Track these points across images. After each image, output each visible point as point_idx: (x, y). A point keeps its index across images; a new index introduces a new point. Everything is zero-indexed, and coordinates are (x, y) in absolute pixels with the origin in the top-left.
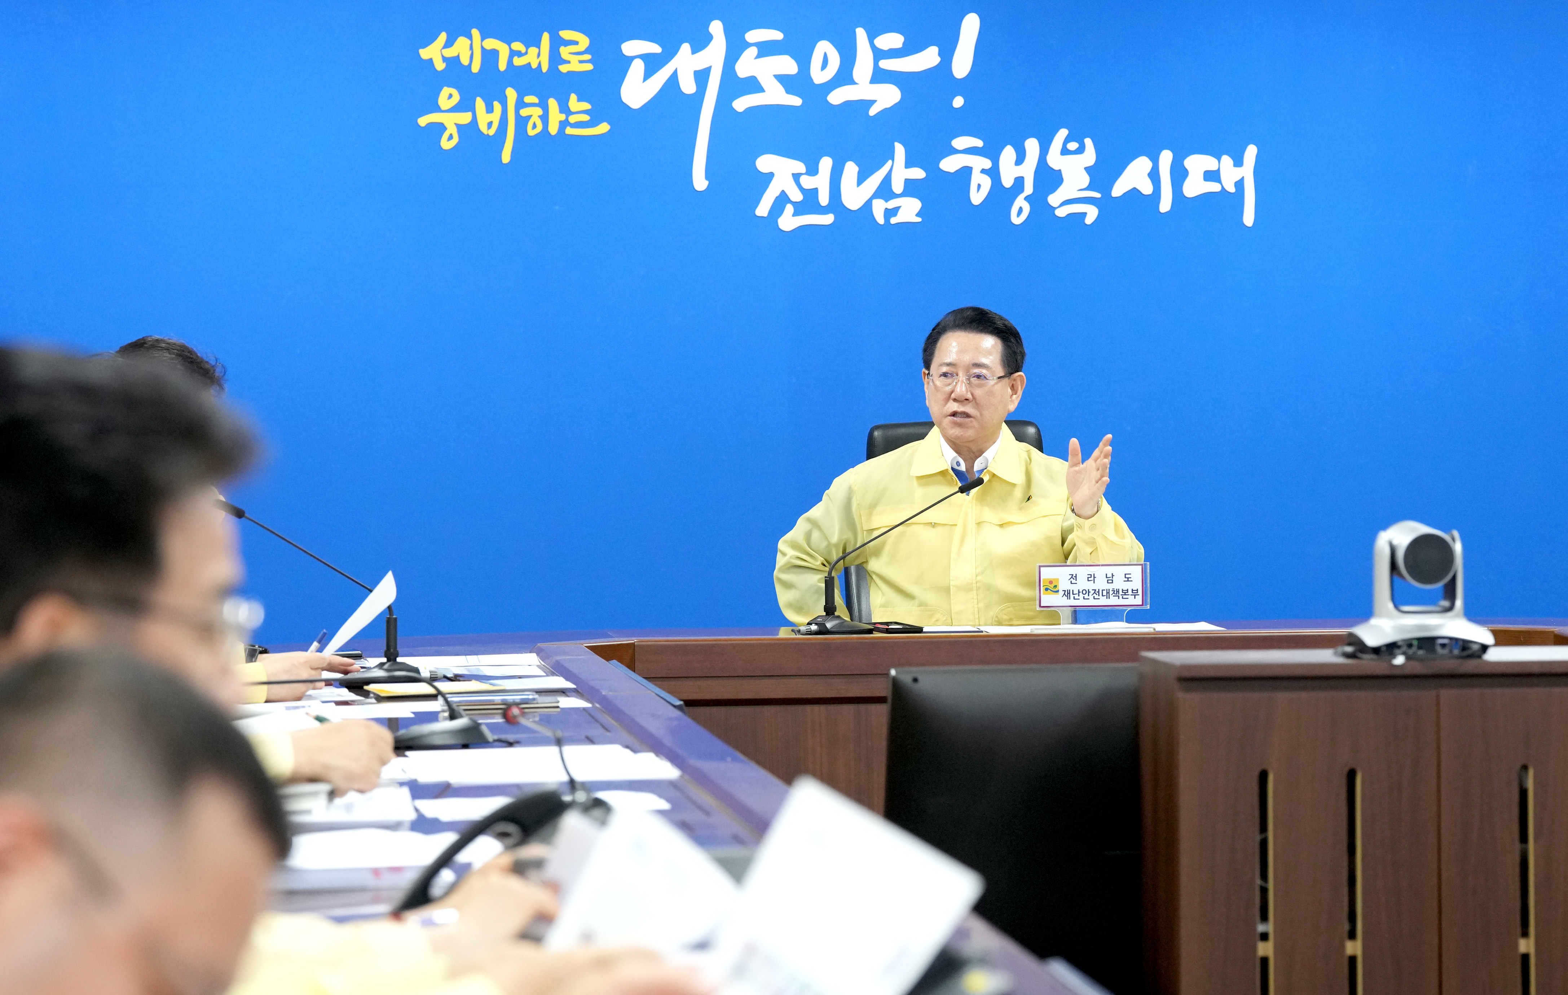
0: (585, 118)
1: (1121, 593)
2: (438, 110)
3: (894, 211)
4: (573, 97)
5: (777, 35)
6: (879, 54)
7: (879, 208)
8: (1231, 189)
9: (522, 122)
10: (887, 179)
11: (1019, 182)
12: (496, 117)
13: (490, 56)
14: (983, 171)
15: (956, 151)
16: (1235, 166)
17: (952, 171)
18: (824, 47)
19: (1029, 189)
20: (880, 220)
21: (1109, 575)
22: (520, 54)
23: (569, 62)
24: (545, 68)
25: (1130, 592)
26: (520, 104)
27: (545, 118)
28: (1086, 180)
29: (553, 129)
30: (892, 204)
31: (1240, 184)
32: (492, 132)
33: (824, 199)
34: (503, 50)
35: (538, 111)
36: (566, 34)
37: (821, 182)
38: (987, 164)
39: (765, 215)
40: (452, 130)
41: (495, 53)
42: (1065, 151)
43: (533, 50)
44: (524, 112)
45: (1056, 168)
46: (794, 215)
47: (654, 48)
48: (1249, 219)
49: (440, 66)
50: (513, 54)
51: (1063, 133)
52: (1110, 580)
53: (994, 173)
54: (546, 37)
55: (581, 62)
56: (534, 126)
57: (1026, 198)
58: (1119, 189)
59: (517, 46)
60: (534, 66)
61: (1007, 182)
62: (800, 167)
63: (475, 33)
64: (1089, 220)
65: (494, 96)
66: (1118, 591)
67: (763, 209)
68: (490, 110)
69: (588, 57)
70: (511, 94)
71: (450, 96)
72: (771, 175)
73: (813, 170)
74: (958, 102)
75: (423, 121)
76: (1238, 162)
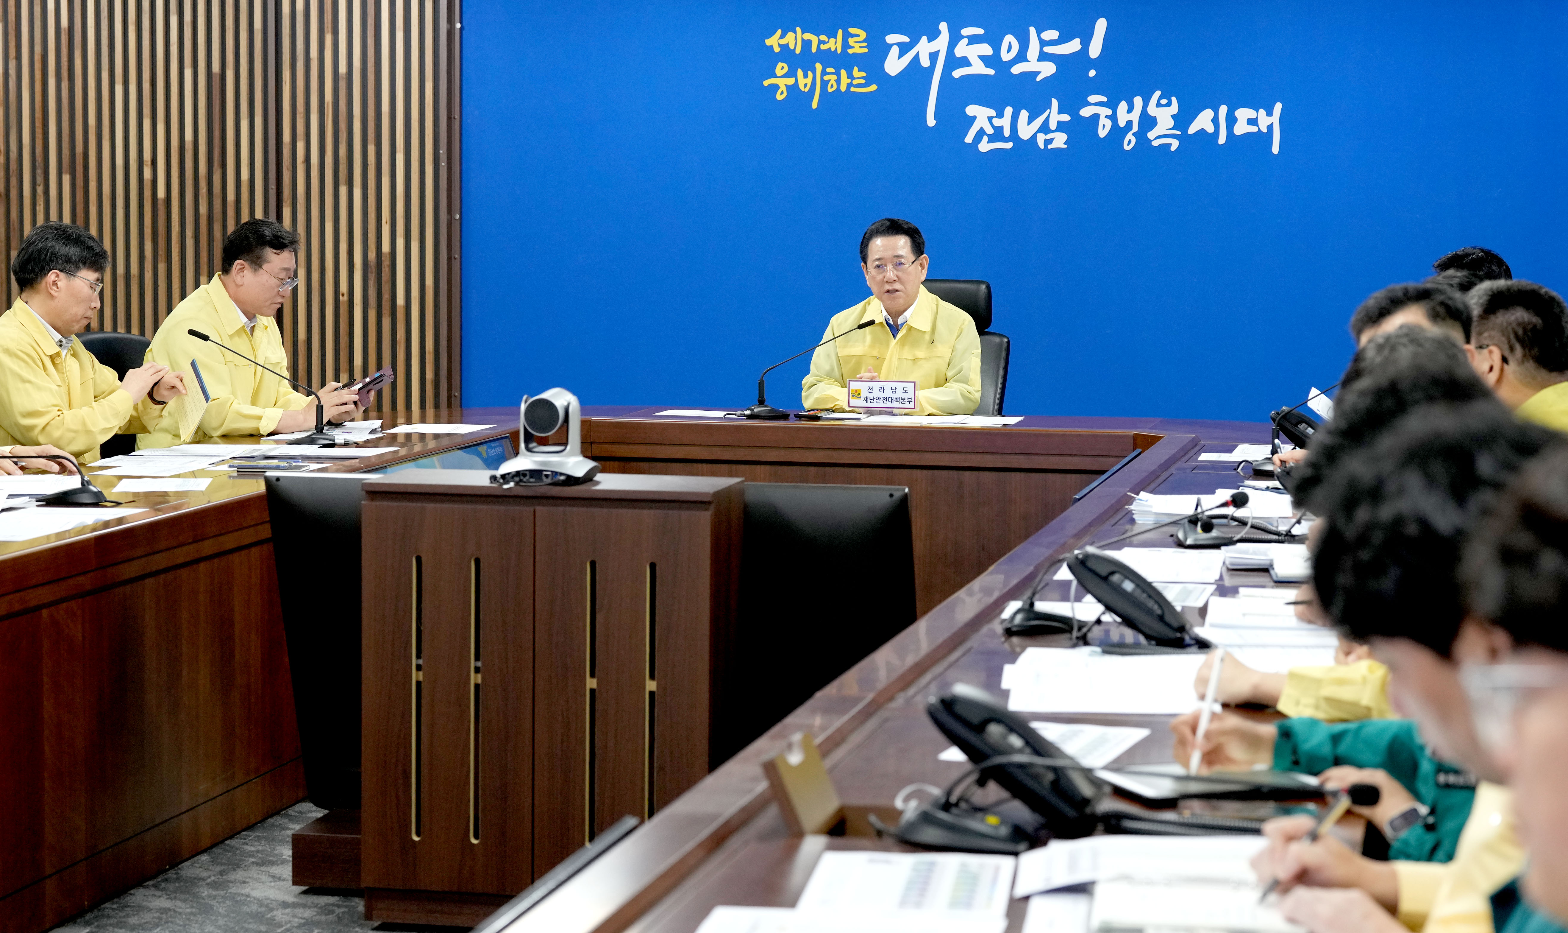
0: (863, 81)
1: (900, 400)
2: (776, 77)
3: (1051, 141)
4: (856, 69)
5: (980, 31)
6: (1043, 43)
7: (1041, 139)
8: (1265, 130)
9: (824, 84)
10: (1047, 120)
11: (1129, 124)
12: (809, 81)
13: (807, 44)
14: (1107, 117)
15: (1091, 104)
16: (1267, 115)
17: (1087, 116)
18: (1009, 39)
19: (1135, 128)
20: (1042, 146)
21: (893, 388)
22: (824, 43)
23: (853, 47)
24: (839, 51)
25: (906, 400)
26: (824, 73)
27: (838, 81)
28: (1171, 123)
29: (843, 88)
30: (1049, 136)
31: (1270, 127)
32: (806, 90)
33: (1007, 133)
34: (815, 40)
35: (834, 77)
36: (852, 30)
37: (1005, 122)
38: (1109, 112)
39: (971, 142)
40: (783, 88)
41: (810, 42)
42: (1159, 105)
43: (832, 40)
44: (826, 78)
45: (1153, 115)
46: (988, 143)
47: (905, 39)
48: (1275, 149)
49: (777, 49)
50: (821, 42)
51: (1158, 93)
52: (894, 391)
53: (1113, 118)
54: (840, 32)
55: (861, 47)
56: (832, 86)
57: (1133, 134)
58: (1192, 130)
59: (823, 38)
60: (833, 50)
61: (1122, 123)
62: (993, 113)
63: (798, 29)
64: (1173, 149)
65: (808, 67)
66: (899, 399)
67: (969, 139)
68: (806, 76)
69: (865, 44)
70: (819, 67)
71: (783, 68)
72: (975, 118)
73: (1000, 115)
74: (1092, 73)
75: (766, 83)
76: (1270, 113)
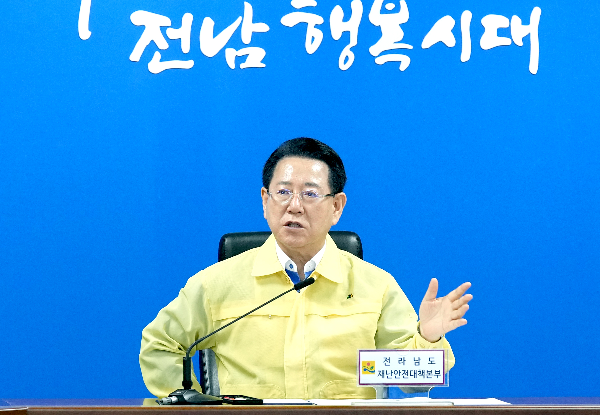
3: (243, 58)
7: (231, 55)
8: (520, 43)
10: (238, 31)
11: (346, 35)
14: (317, 26)
15: (294, 10)
16: (523, 24)
17: (291, 26)
19: (354, 41)
20: (232, 65)
28: (400, 35)
30: (242, 52)
31: (527, 39)
33: (186, 48)
37: (183, 34)
38: (320, 20)
39: (138, 60)
42: (384, 11)
45: (376, 24)
46: (161, 61)
48: (534, 67)
53: (325, 28)
57: (352, 49)
58: (427, 42)
61: (336, 35)
62: (166, 21)
64: (403, 67)
67: (136, 56)
72: (143, 27)
73: (177, 24)
76: (526, 21)
